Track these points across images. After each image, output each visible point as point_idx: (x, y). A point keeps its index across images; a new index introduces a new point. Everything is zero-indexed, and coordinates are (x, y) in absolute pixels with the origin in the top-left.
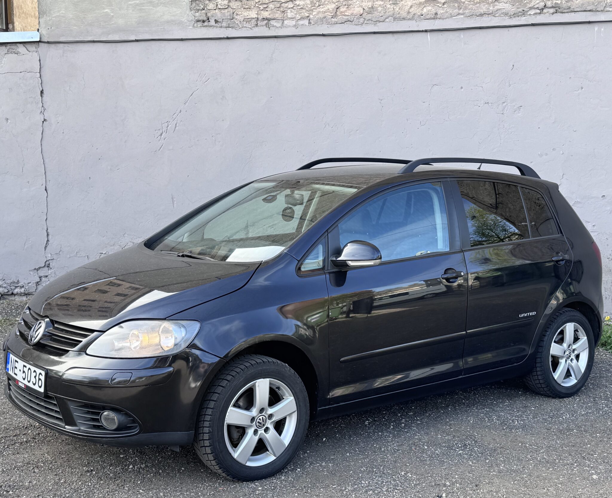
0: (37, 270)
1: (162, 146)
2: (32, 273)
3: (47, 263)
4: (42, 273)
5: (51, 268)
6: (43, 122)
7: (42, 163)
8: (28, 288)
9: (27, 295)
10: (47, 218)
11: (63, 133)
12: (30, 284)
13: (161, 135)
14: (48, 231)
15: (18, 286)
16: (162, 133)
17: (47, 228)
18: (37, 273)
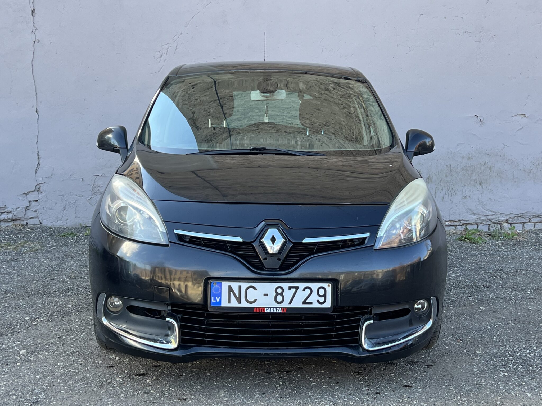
0: (26, 194)
1: (162, 68)
2: (20, 198)
3: (38, 187)
4: (32, 197)
5: (42, 192)
6: (34, 42)
7: (33, 84)
8: (17, 213)
9: (14, 220)
10: (37, 141)
11: (56, 53)
12: (18, 210)
13: (161, 57)
14: (39, 154)
15: (4, 212)
16: (162, 55)
17: (38, 151)
18: (26, 198)
